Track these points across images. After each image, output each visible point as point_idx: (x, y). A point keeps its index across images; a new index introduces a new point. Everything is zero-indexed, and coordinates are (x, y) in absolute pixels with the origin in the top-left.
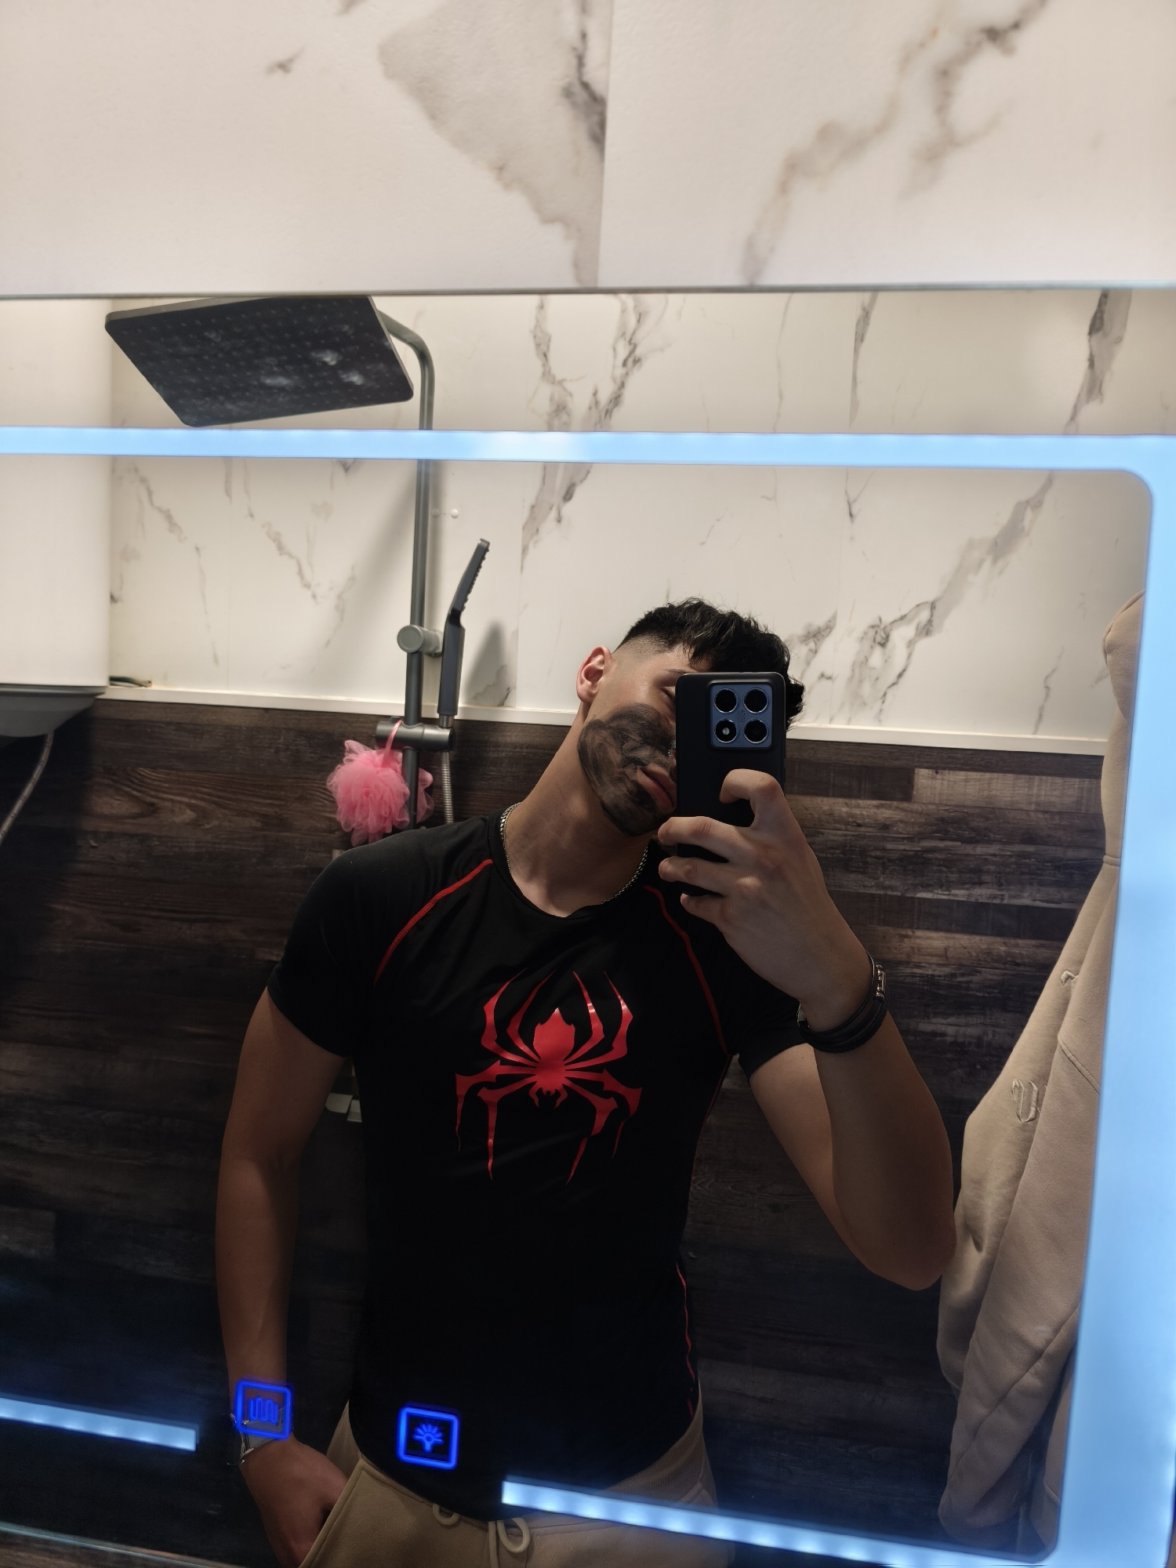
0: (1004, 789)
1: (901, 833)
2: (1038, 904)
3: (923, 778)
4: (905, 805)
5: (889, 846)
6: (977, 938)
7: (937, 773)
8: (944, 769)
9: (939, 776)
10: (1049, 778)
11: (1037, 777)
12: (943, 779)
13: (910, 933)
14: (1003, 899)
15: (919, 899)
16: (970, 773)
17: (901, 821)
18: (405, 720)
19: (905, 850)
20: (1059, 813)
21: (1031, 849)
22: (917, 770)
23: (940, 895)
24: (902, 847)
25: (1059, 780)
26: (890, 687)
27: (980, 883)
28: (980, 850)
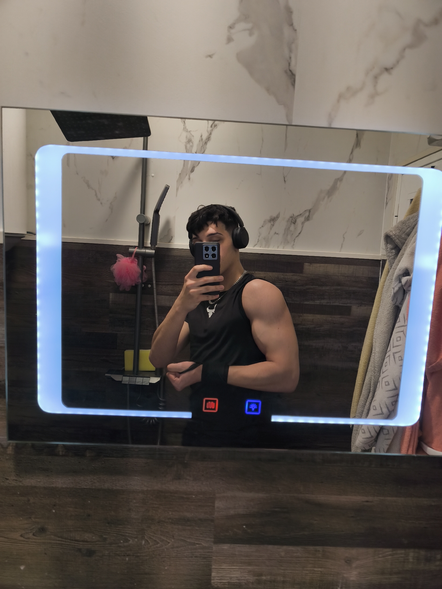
0: (331, 269)
1: (300, 284)
2: (341, 304)
3: (307, 266)
4: (301, 275)
5: (296, 288)
6: (322, 316)
7: (311, 264)
8: (313, 263)
9: (311, 265)
10: (345, 265)
11: (341, 265)
12: (313, 266)
13: (302, 315)
14: (330, 304)
15: (305, 304)
16: (321, 264)
17: (299, 280)
18: (139, 247)
19: (301, 289)
20: (347, 276)
21: (339, 287)
22: (305, 263)
23: (311, 303)
24: (300, 288)
25: (347, 266)
26: (296, 237)
27: (324, 299)
28: (324, 288)
